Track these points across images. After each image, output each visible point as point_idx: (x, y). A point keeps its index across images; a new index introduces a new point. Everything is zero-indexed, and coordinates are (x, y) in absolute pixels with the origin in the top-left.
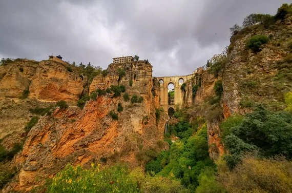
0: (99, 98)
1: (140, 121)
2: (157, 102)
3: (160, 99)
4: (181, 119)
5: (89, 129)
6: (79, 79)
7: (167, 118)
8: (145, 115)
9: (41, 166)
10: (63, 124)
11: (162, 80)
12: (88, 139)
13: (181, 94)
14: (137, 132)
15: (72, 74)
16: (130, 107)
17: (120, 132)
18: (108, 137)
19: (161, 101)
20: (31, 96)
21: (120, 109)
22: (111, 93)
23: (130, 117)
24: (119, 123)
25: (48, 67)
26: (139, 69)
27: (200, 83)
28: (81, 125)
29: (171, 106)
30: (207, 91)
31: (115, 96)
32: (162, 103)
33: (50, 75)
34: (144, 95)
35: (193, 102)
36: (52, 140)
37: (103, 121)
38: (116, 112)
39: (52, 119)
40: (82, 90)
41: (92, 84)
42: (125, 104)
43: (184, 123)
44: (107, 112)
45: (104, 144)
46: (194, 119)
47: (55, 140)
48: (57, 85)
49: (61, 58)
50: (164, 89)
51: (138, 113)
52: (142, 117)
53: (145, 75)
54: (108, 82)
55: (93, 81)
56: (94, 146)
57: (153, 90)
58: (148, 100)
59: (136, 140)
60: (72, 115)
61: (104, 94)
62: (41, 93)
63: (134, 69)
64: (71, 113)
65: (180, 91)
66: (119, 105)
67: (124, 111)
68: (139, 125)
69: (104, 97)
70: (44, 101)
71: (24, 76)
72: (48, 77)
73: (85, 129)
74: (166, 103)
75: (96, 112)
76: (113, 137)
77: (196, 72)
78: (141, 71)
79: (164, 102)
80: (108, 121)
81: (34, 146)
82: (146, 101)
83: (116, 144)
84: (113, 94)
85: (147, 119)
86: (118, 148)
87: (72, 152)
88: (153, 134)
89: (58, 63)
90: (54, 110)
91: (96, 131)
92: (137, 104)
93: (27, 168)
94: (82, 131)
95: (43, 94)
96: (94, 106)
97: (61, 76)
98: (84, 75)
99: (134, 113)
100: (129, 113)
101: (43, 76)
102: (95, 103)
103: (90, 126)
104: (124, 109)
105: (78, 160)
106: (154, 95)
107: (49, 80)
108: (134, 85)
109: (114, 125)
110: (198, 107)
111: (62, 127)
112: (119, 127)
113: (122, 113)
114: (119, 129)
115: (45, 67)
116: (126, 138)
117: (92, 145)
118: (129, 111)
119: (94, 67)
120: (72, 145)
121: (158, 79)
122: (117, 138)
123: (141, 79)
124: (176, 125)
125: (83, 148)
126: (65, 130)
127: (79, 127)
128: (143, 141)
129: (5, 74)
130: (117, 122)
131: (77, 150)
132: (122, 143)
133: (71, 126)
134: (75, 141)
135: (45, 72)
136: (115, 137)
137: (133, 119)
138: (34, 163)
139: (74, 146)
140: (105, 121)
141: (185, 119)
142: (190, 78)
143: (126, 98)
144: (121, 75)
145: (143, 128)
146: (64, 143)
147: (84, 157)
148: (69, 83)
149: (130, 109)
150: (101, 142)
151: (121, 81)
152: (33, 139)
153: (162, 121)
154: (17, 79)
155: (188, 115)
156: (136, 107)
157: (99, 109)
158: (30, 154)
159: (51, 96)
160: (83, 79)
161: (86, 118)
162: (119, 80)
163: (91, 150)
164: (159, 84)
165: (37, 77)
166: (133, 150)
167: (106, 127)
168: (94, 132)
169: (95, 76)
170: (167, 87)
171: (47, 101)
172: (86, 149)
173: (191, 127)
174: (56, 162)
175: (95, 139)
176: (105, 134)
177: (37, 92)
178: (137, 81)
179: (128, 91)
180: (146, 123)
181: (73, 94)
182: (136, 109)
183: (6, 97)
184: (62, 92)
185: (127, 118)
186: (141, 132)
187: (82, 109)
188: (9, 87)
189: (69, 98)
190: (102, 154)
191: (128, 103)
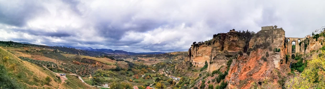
0: (257, 49)
1: (279, 62)
2: (287, 51)
3: (288, 49)
4: (299, 61)
5: (252, 66)
6: (244, 39)
7: (291, 60)
8: (281, 59)
9: (236, 84)
10: (242, 63)
11: (289, 39)
12: (252, 71)
13: (299, 47)
14: (277, 68)
15: (241, 37)
16: (272, 54)
17: (268, 68)
18: (262, 70)
19: (288, 50)
20: (225, 49)
21: (267, 55)
22: (263, 47)
23: (273, 60)
24: (267, 63)
25: (230, 36)
26: (277, 33)
27: (308, 43)
28: (249, 64)
29: (294, 54)
30: (311, 47)
31: (265, 48)
32: (288, 52)
33: (231, 39)
34: (280, 48)
35: (305, 52)
36: (238, 71)
37: (259, 62)
38: (265, 57)
39: (237, 61)
40: (245, 45)
41: (250, 41)
42: (270, 53)
43: (300, 63)
44: (261, 57)
45: (260, 74)
46: (305, 61)
47: (239, 71)
48: (234, 44)
49: (235, 30)
50: (290, 44)
51: (278, 58)
52: (280, 60)
53: (281, 36)
54: (260, 40)
55: (251, 40)
56: (255, 76)
57: (285, 44)
58: (282, 50)
59: (277, 73)
60: (245, 59)
61: (259, 47)
62: (228, 48)
63: (274, 33)
64: (244, 58)
65: (299, 46)
66: (267, 53)
67: (269, 56)
68: (278, 65)
69: (259, 49)
70: (229, 51)
71: (221, 41)
72: (231, 40)
73: (251, 66)
74: (291, 52)
75: (255, 57)
76: (264, 71)
77: (307, 37)
78: (278, 34)
79: (290, 51)
80: (262, 62)
81: (232, 73)
82: (281, 51)
83: (266, 75)
84: (264, 47)
85: (282, 61)
86: (267, 77)
87: (245, 78)
88: (285, 69)
89: (234, 33)
90: (238, 56)
91: (256, 67)
92: (277, 53)
93: (231, 83)
94: (249, 67)
95: (229, 48)
96: (255, 54)
97: (236, 39)
98: (246, 37)
99: (275, 58)
100: (272, 58)
101: (229, 40)
102: (255, 52)
103: (253, 64)
104: (270, 55)
105: (248, 83)
106: (285, 47)
107: (231, 42)
108: (274, 42)
109: (265, 64)
110: (307, 55)
111: (241, 65)
112: (267, 65)
113: (269, 57)
114: (267, 67)
115: (229, 35)
116: (271, 71)
117: (254, 75)
118: (272, 56)
119: (250, 32)
120: (245, 74)
121: (287, 39)
122: (267, 71)
123: (279, 39)
124: (296, 64)
125: (250, 76)
126: (243, 66)
127: (248, 65)
128: (280, 73)
129: (215, 40)
130: (266, 63)
131: (248, 77)
132: (269, 74)
133: (245, 65)
134: (247, 72)
135: (229, 38)
136: (266, 71)
137: (274, 61)
138: (233, 82)
139: (246, 75)
140: (260, 62)
141: (301, 61)
142: (303, 39)
143: (271, 50)
144: (267, 36)
145: (280, 66)
146: (243, 73)
147: (251, 81)
148: (239, 42)
149: (273, 55)
150: (258, 73)
151: (267, 40)
152: (232, 70)
153: (289, 62)
154: (219, 42)
155: (302, 59)
156: (276, 55)
157: (257, 55)
158: (231, 77)
159: (232, 49)
160: (245, 39)
161: (251, 60)
162: (266, 39)
163: (254, 78)
164: (288, 41)
165: (226, 40)
166: (276, 78)
167: (261, 65)
168: (255, 68)
169: (252, 37)
170: (292, 43)
171: (231, 52)
172: (252, 77)
173: (303, 65)
174: (240, 83)
175: (256, 72)
176: (260, 69)
177: (227, 47)
178: (276, 40)
179: (271, 45)
180: (282, 63)
181: (241, 47)
182: (277, 56)
183: (217, 50)
184: (237, 46)
185: (271, 61)
186: (279, 68)
187: (249, 55)
188: (217, 46)
189: (239, 49)
190: (259, 80)
191: (272, 52)
